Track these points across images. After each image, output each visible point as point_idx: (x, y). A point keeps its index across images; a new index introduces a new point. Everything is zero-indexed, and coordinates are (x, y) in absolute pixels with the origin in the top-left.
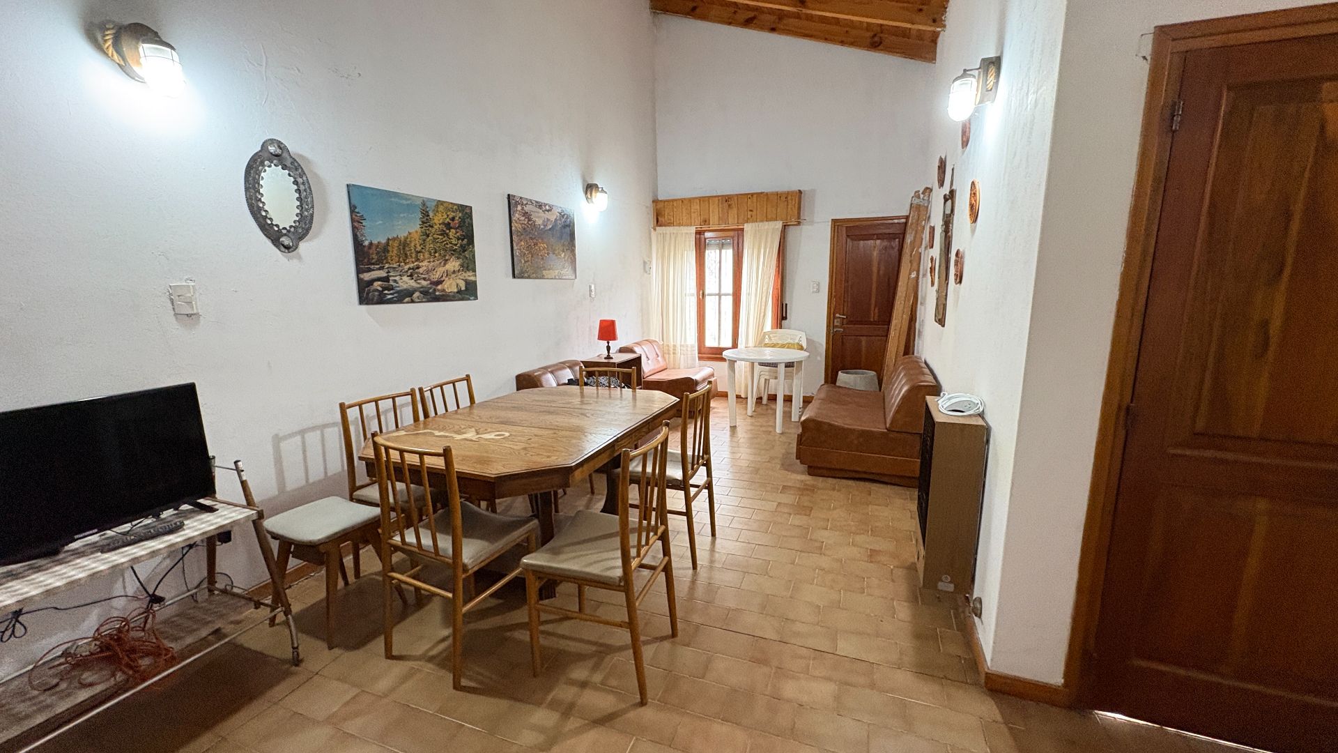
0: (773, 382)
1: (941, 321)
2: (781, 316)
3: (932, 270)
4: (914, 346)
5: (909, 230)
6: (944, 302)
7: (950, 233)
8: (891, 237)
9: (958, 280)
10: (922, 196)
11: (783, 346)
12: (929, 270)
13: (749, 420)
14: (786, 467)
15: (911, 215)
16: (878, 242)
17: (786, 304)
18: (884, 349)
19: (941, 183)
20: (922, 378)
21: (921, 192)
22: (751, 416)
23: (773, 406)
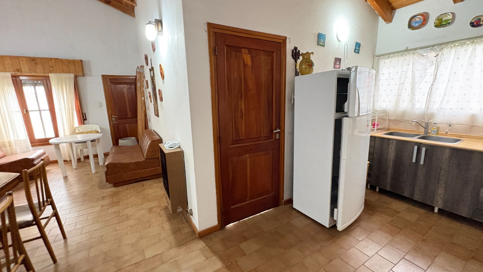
0: (85, 150)
1: (158, 115)
2: (83, 119)
3: (150, 96)
4: (148, 126)
5: (138, 82)
6: (157, 108)
7: (154, 83)
8: (130, 84)
9: (161, 100)
10: (140, 68)
11: (87, 133)
12: (149, 97)
13: (75, 171)
14: (101, 187)
15: (137, 76)
16: (125, 86)
17: (85, 113)
18: (136, 128)
19: (147, 64)
20: (155, 137)
21: (139, 67)
22: (76, 169)
23: (88, 161)
